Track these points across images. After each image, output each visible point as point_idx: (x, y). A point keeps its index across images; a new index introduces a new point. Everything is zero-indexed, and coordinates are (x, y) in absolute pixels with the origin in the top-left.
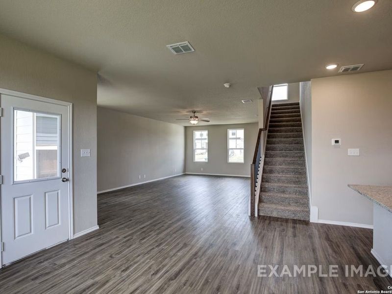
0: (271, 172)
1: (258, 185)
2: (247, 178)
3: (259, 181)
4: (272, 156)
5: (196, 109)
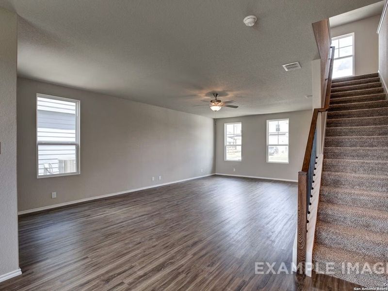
0: (337, 183)
1: (314, 208)
2: (292, 184)
3: (315, 200)
4: (336, 156)
5: (219, 90)
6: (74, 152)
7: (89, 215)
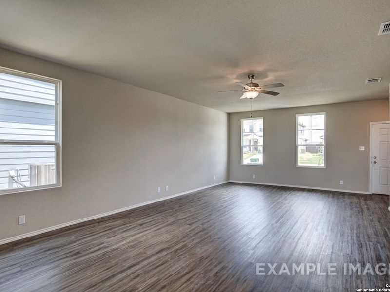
6: (53, 154)
7: (78, 253)
